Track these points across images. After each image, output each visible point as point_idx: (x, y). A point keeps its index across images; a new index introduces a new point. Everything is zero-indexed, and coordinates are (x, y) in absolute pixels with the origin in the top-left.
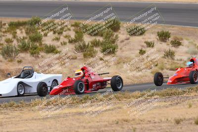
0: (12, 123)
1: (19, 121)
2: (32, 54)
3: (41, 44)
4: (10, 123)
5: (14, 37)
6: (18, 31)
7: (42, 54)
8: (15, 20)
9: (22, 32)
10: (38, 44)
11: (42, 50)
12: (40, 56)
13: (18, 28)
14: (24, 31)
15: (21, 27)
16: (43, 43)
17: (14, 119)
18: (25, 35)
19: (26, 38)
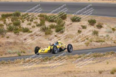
0: (3, 73)
1: (7, 72)
2: (15, 33)
3: (20, 27)
4: (2, 73)
5: (5, 23)
6: (7, 20)
7: (21, 33)
8: (5, 13)
9: (9, 20)
10: (18, 27)
11: (21, 30)
12: (20, 34)
13: (7, 18)
14: (10, 19)
15: (9, 17)
16: (21, 26)
17: (4, 71)
18: (11, 22)
19: (12, 24)
